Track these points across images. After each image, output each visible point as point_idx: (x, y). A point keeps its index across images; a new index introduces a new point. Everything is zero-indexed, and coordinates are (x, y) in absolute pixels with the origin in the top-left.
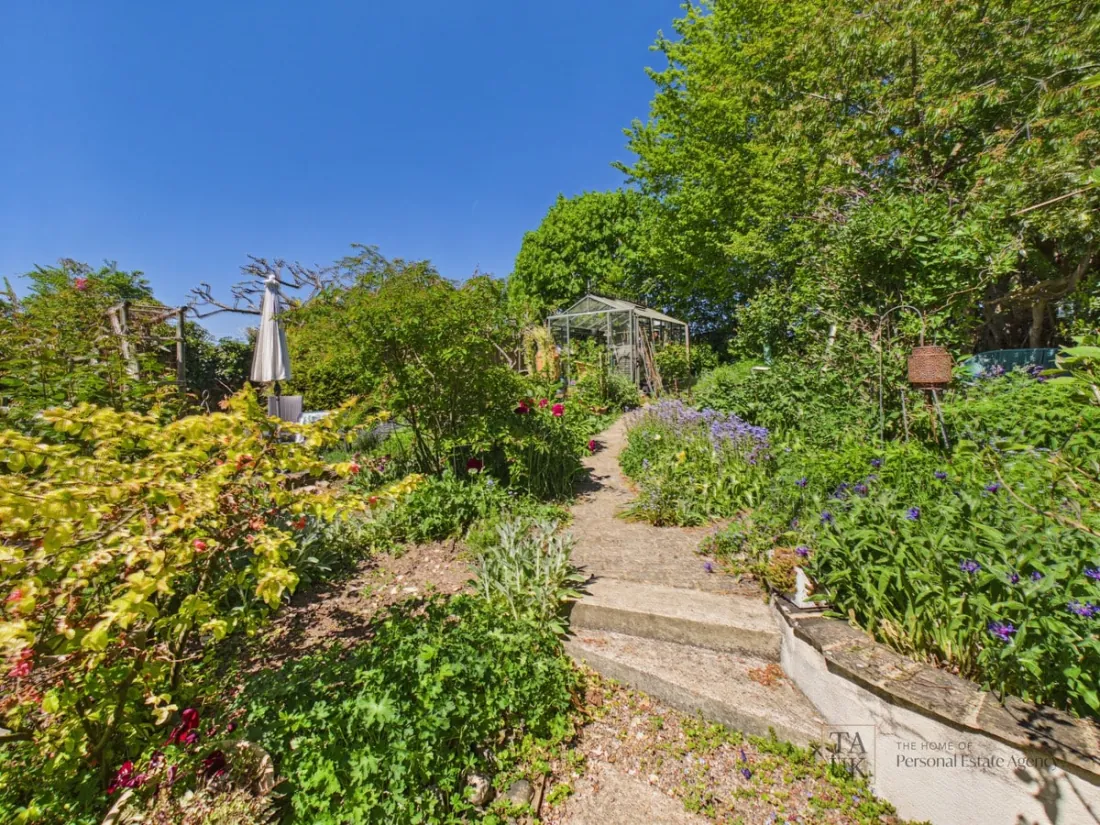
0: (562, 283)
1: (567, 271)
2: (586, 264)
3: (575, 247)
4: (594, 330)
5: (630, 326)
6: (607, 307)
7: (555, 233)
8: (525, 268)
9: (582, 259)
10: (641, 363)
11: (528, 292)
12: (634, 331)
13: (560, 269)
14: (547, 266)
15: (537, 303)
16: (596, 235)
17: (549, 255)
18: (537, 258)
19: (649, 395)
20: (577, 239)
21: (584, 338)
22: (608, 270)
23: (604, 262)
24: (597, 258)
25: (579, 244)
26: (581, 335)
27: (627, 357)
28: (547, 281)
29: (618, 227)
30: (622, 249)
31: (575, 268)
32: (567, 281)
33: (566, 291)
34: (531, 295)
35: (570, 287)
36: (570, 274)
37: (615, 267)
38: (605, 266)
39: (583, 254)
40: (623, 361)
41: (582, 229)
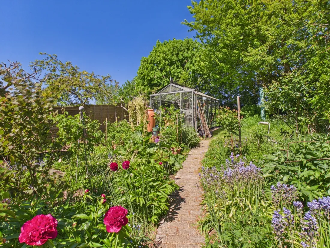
0: (159, 81)
1: (161, 75)
2: (170, 72)
3: (165, 64)
4: (173, 102)
5: (192, 99)
6: (180, 90)
7: (155, 57)
8: (142, 74)
9: (168, 69)
10: (198, 119)
11: (143, 84)
12: (194, 102)
13: (158, 74)
14: (152, 72)
15: (148, 89)
16: (174, 58)
17: (152, 67)
18: (147, 69)
19: (202, 136)
20: (165, 60)
21: (169, 106)
22: (182, 74)
23: (179, 70)
24: (176, 68)
25: (167, 62)
26: (166, 104)
27: (191, 116)
28: (152, 79)
29: (186, 54)
30: (188, 65)
31: (165, 73)
32: (161, 79)
33: (161, 84)
34: (145, 86)
35: (162, 83)
36: (162, 76)
37: (184, 73)
38: (180, 72)
39: (169, 67)
40: (188, 117)
41: (168, 54)
